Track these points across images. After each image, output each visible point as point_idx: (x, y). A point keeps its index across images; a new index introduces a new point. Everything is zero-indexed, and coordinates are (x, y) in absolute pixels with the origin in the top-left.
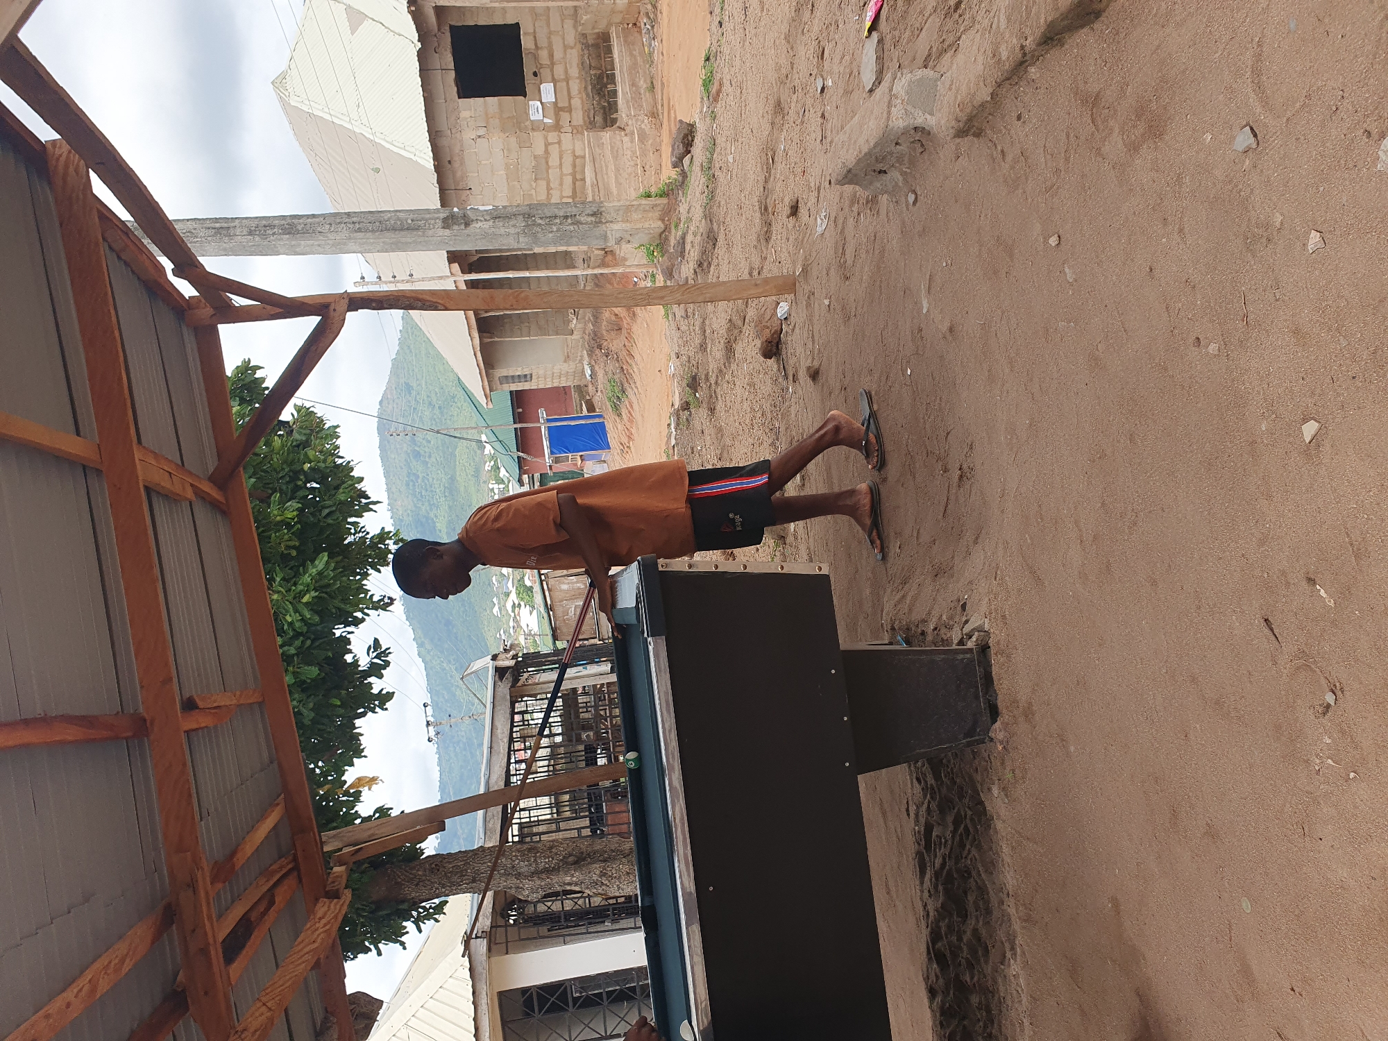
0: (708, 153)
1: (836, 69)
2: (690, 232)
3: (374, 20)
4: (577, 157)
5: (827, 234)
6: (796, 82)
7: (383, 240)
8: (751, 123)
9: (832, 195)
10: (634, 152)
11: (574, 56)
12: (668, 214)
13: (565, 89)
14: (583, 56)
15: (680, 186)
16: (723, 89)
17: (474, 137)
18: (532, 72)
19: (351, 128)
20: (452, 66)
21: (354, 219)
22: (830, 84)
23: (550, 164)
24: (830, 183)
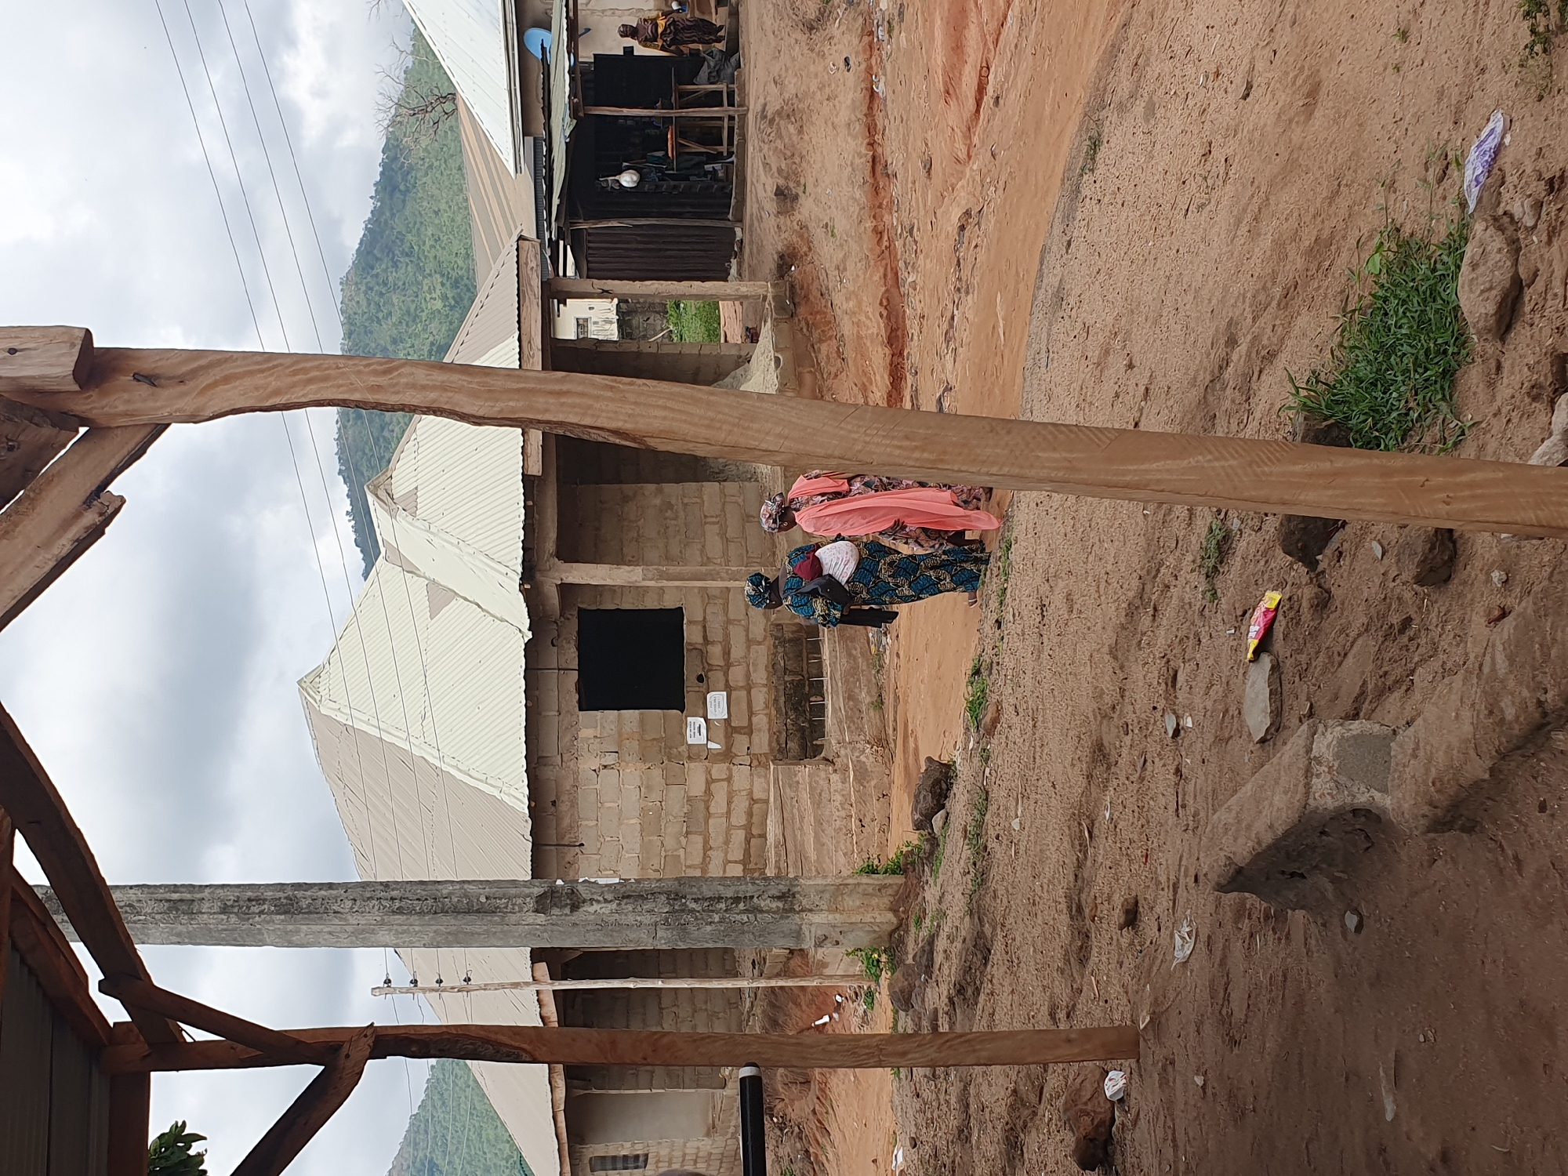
0: (976, 812)
1: (1197, 700)
2: (943, 935)
3: (466, 599)
4: (755, 801)
5: (1195, 964)
6: (1130, 717)
7: (434, 928)
8: (1053, 773)
9: (1200, 903)
10: (846, 797)
11: (761, 655)
12: (905, 903)
13: (745, 699)
14: (775, 655)
15: (927, 859)
16: (1003, 720)
17: (596, 767)
18: (695, 676)
19: (407, 748)
20: (575, 664)
21: (395, 893)
22: (1190, 725)
23: (712, 810)
24: (1196, 880)
